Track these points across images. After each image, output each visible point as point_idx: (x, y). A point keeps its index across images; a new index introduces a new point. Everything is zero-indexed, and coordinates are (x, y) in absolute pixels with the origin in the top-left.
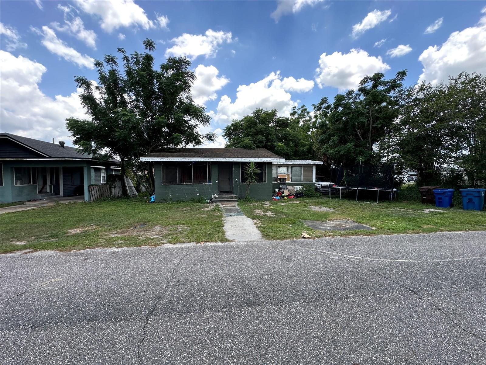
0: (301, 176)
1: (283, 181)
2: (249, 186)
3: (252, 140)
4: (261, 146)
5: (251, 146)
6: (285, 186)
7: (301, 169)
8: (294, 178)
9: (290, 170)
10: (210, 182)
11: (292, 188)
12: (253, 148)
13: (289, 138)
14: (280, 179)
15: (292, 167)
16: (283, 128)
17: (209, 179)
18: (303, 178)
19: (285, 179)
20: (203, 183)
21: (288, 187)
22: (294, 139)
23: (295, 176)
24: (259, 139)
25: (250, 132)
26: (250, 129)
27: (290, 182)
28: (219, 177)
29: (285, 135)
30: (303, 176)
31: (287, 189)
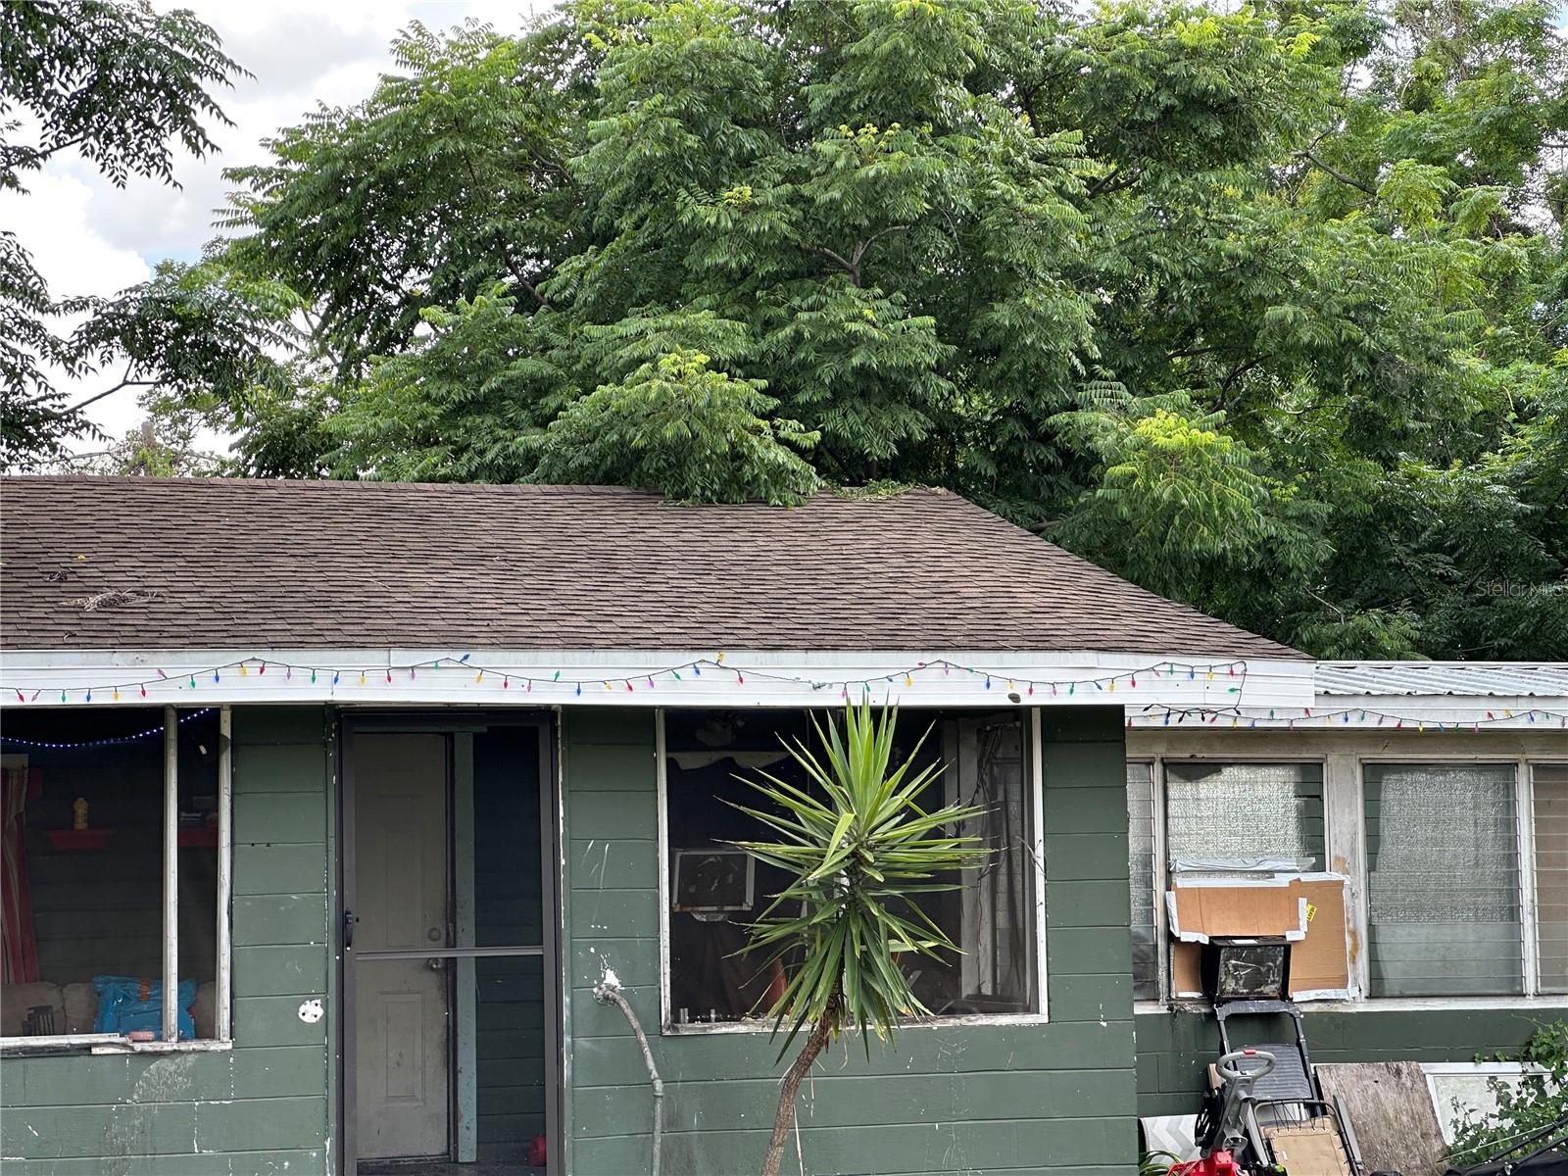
0: (1513, 913)
1: (1256, 981)
2: (804, 1065)
3: (742, 367)
4: (879, 449)
5: (737, 456)
6: (1286, 1058)
7: (1510, 806)
8: (1406, 941)
9: (1343, 820)
10: (198, 1023)
11: (1390, 1098)
12: (778, 474)
13: (1283, 328)
14: (1207, 960)
15: (1374, 774)
16: (1187, 168)
17: (199, 968)
18: (1545, 946)
19: (1274, 956)
20: (106, 1043)
21: (1338, 1079)
22: (1353, 344)
23: (1418, 910)
24: (853, 341)
25: (708, 236)
26: (713, 187)
27: (1354, 999)
28: (344, 937)
29: (1225, 284)
30: (1545, 914)
31: (1315, 1109)
